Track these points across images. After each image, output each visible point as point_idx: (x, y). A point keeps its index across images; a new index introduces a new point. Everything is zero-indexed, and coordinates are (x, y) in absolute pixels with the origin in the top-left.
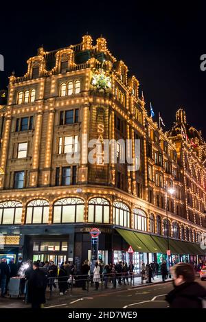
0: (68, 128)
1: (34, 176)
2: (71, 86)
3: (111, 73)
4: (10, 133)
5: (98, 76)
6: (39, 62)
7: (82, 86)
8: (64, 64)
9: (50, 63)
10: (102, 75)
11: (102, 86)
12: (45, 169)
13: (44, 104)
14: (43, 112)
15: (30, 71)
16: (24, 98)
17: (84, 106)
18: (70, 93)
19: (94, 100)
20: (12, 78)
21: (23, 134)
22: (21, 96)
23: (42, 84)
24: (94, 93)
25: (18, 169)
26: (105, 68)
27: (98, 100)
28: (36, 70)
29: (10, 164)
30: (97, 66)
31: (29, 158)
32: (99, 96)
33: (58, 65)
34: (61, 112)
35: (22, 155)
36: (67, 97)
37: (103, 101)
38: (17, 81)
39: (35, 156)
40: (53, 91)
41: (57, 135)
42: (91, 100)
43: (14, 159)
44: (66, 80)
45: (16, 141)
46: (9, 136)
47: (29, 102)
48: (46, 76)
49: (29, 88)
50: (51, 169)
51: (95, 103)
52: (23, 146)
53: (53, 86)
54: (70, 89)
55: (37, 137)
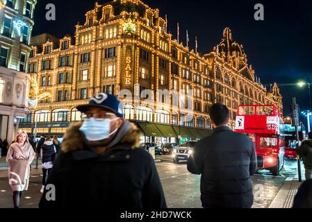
0: (110, 60)
1: (91, 91)
2: (111, 32)
3: (136, 20)
4: (77, 64)
5: (127, 25)
6: (93, 14)
7: (118, 31)
8: (107, 16)
9: (99, 15)
10: (130, 23)
11: (129, 31)
12: (97, 87)
13: (96, 44)
14: (96, 50)
15: (87, 22)
16: (85, 40)
17: (118, 45)
18: (111, 36)
19: (125, 41)
20: (77, 26)
21: (85, 65)
22: (83, 39)
23: (95, 30)
24: (124, 36)
25: (82, 87)
26: (132, 17)
27: (127, 41)
28: (91, 20)
29: (78, 84)
30: (127, 17)
31: (88, 80)
32: (128, 38)
33: (104, 16)
34: (106, 50)
35: (85, 78)
36: (109, 39)
37: (131, 41)
38: (80, 29)
39: (92, 79)
40: (101, 35)
41: (103, 65)
42: (123, 41)
43: (81, 81)
44: (108, 27)
45: (81, 69)
46: (77, 66)
47: (88, 43)
48: (97, 25)
49: (87, 33)
50: (100, 87)
51: (125, 43)
52: (85, 72)
53: (101, 32)
54: (111, 33)
55: (92, 66)
